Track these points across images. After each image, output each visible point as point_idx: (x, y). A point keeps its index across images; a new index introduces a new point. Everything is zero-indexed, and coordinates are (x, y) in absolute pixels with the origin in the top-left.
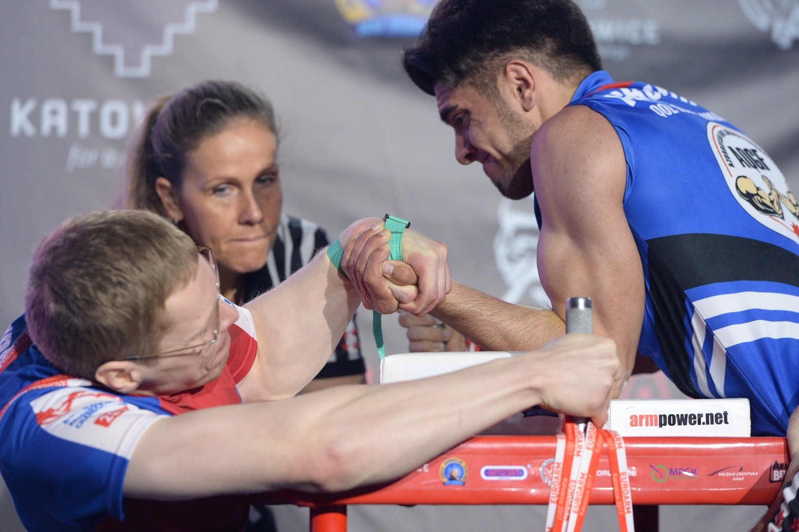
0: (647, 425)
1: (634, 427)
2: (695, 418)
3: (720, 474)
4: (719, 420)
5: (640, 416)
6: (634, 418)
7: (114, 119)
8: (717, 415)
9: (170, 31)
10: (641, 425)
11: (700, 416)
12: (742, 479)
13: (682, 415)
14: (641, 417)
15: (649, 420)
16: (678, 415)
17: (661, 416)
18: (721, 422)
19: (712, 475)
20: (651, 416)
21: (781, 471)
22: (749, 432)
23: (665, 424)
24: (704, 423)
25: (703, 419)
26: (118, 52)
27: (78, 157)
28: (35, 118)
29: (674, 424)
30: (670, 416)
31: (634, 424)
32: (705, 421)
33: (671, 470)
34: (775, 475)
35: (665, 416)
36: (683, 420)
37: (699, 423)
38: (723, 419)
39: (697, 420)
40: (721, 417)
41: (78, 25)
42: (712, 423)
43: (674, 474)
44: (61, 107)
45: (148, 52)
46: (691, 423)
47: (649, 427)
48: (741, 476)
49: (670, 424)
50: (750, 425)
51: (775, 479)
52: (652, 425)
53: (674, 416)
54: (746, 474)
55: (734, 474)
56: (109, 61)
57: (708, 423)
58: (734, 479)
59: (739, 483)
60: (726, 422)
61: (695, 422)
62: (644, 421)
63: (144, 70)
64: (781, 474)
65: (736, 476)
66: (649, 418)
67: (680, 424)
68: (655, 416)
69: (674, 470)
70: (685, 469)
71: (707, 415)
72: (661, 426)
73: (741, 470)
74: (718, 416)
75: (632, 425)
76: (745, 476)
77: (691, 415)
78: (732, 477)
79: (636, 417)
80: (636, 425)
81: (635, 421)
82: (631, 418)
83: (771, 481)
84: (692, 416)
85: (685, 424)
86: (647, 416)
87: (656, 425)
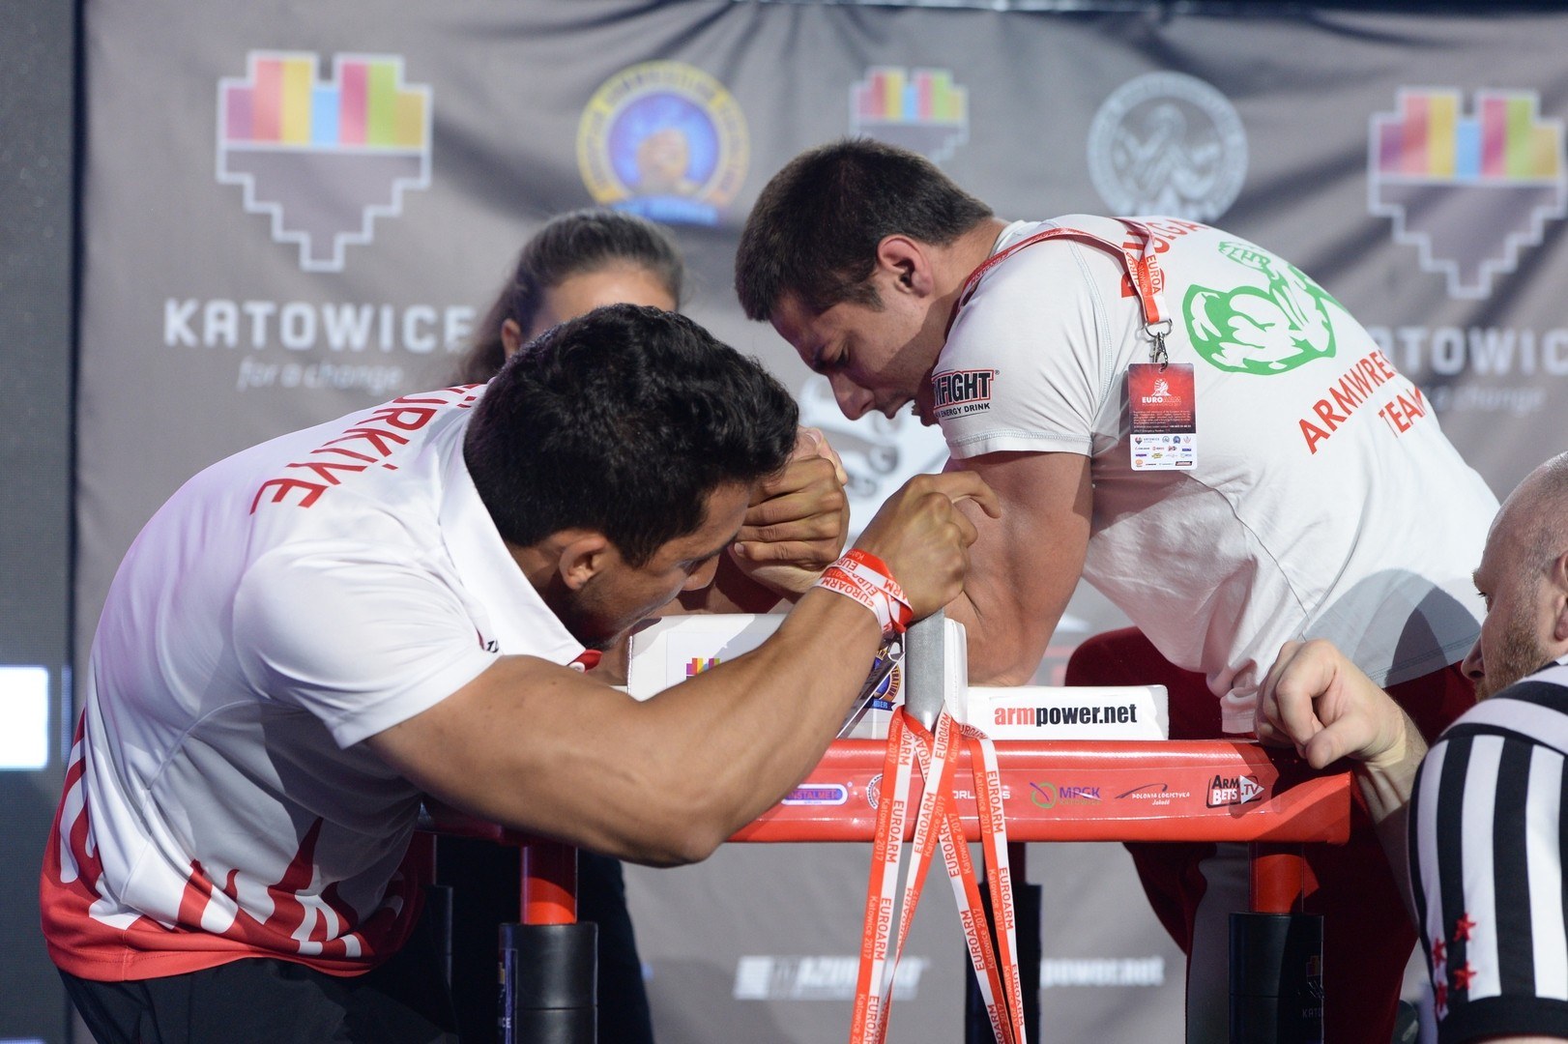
0: (1019, 722)
1: (1000, 726)
2: (1088, 713)
3: (1134, 796)
4: (1123, 716)
5: (1009, 709)
6: (1000, 713)
7: (298, 326)
8: (1120, 709)
9: (370, 213)
10: (1010, 722)
11: (1096, 710)
12: (1167, 802)
13: (1070, 709)
14: (1012, 712)
15: (1021, 715)
16: (1064, 709)
17: (1039, 710)
18: (1126, 719)
19: (1123, 796)
20: (1025, 710)
21: (1224, 790)
22: (1167, 734)
23: (1045, 722)
24: (1101, 721)
25: (1101, 716)
26: (303, 239)
27: (250, 373)
28: (196, 323)
29: (1058, 721)
30: (1052, 710)
31: (1000, 720)
32: (1103, 718)
33: (1062, 789)
34: (1215, 797)
35: (1045, 710)
36: (1070, 716)
37: (1095, 721)
38: (1129, 715)
39: (1091, 716)
40: (1126, 712)
41: (251, 205)
42: (1113, 721)
43: (1065, 796)
44: (230, 309)
45: (342, 240)
46: (1082, 721)
47: (1022, 726)
48: (1165, 799)
49: (1052, 722)
50: (1168, 724)
51: (1215, 803)
52: (1026, 723)
53: (1058, 710)
54: (1173, 795)
55: (1155, 796)
56: (292, 250)
57: (1107, 721)
58: (1156, 803)
59: (1162, 809)
60: (1133, 720)
61: (1088, 720)
62: (1015, 716)
63: (337, 264)
64: (1224, 795)
65: (1157, 799)
66: (1022, 713)
67: (1066, 722)
68: (1032, 710)
69: (1066, 789)
70: (1082, 789)
71: (1106, 709)
72: (1039, 724)
73: (1164, 790)
74: (1122, 710)
75: (997, 722)
76: (1171, 799)
77: (1082, 710)
78: (1152, 800)
79: (1003, 711)
80: (1003, 723)
81: (1002, 717)
82: (997, 712)
83: (1209, 806)
84: (1085, 711)
85: (1074, 722)
86: (1019, 710)
87: (1032, 722)
